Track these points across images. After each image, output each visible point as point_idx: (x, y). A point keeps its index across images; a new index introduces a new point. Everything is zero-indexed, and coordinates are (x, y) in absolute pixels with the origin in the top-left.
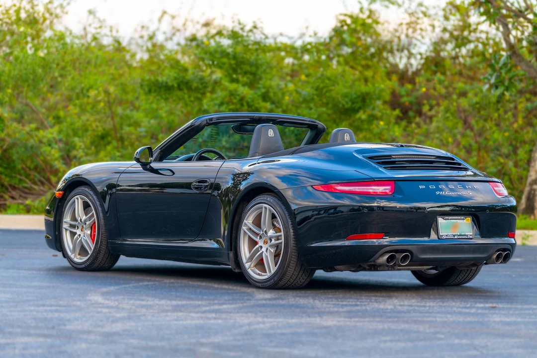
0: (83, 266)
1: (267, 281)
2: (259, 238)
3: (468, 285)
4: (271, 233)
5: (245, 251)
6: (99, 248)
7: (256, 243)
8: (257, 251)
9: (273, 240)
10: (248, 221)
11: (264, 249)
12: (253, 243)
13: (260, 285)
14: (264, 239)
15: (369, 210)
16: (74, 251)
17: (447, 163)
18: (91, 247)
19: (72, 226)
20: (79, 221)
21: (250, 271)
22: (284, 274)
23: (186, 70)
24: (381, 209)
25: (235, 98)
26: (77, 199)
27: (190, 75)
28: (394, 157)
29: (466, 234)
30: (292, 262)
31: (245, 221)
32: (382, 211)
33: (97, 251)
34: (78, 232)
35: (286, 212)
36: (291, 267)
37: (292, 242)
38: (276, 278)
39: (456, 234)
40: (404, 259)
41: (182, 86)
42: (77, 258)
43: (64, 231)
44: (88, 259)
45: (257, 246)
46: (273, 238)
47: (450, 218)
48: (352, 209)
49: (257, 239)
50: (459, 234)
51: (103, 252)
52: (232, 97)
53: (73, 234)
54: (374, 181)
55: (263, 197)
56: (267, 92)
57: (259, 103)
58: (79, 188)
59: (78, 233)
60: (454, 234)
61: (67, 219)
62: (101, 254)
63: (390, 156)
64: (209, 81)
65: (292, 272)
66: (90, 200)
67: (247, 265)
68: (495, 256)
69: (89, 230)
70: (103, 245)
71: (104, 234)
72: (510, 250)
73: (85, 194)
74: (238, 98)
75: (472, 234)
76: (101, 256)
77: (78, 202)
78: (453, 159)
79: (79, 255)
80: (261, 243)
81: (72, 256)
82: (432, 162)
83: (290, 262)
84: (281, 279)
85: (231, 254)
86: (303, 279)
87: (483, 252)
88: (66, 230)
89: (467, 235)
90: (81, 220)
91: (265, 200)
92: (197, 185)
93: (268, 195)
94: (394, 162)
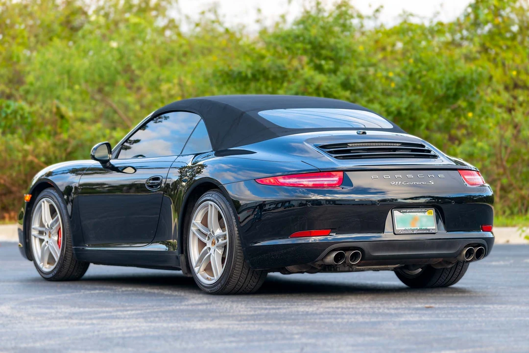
0: (51, 275)
1: (215, 286)
2: (207, 238)
3: (455, 286)
4: (218, 232)
5: (194, 253)
6: (66, 253)
7: (205, 244)
8: (206, 252)
9: (220, 240)
10: (197, 220)
11: (212, 251)
12: (202, 244)
13: (208, 290)
14: (211, 240)
15: (312, 204)
16: (42, 259)
17: (413, 150)
18: (57, 254)
19: (41, 233)
20: (46, 227)
21: (199, 276)
22: (231, 277)
23: (262, 57)
24: (331, 203)
25: (311, 88)
26: (44, 202)
27: (266, 63)
28: (351, 145)
29: (428, 228)
30: (238, 263)
31: (193, 221)
32: (333, 205)
33: (63, 258)
34: (46, 238)
35: (231, 209)
36: (237, 269)
37: (236, 242)
38: (222, 282)
39: (416, 228)
40: (354, 257)
41: (258, 76)
42: (46, 268)
43: (33, 238)
44: (55, 268)
45: (206, 248)
46: (220, 238)
47: (408, 211)
48: (300, 203)
49: (205, 240)
50: (418, 228)
51: (69, 259)
52: (308, 86)
53: (42, 241)
54: (320, 172)
55: (208, 194)
56: (347, 80)
57: (337, 92)
58: (45, 190)
59: (46, 240)
60: (412, 228)
61: (35, 225)
62: (67, 261)
63: (346, 144)
64: (290, 69)
65: (239, 275)
66: (55, 202)
67: (196, 269)
68: (465, 252)
69: (56, 235)
70: (69, 251)
71: (69, 239)
72: (484, 246)
73: (50, 196)
74: (314, 87)
75: (434, 228)
76: (68, 263)
77: (44, 206)
78: (424, 146)
79: (48, 263)
80: (209, 245)
81: (41, 265)
82: (395, 150)
83: (235, 263)
84: (227, 283)
85: (182, 258)
86: (253, 283)
87: (449, 248)
88: (35, 237)
89: (429, 230)
90: (48, 225)
91: (210, 196)
92: (150, 183)
93: (213, 191)
94: (349, 151)
